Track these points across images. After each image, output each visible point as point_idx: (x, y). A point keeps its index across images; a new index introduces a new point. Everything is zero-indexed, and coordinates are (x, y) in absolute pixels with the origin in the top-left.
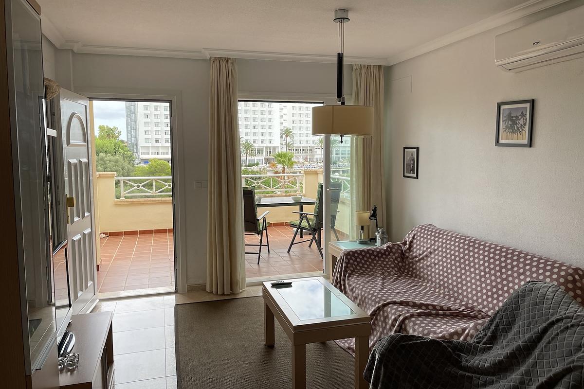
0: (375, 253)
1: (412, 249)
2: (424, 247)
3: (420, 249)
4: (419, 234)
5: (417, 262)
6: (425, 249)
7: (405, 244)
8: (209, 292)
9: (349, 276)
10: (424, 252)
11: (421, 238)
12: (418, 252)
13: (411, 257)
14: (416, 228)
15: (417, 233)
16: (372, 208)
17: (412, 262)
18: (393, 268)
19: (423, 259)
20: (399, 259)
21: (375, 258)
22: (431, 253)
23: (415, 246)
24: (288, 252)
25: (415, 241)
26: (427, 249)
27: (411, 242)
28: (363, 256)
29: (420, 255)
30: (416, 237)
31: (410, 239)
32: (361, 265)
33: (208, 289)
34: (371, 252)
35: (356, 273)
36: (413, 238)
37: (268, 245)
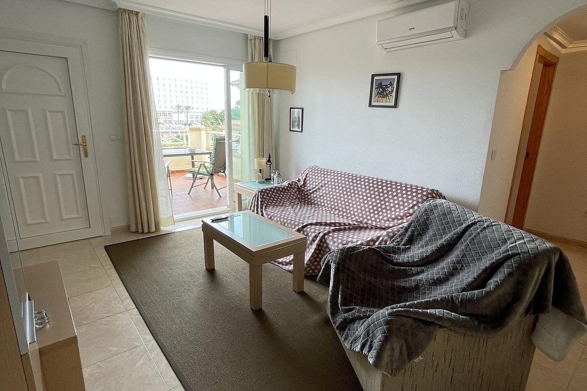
0: (281, 189)
1: (306, 184)
2: (316, 182)
3: (312, 184)
4: (310, 173)
5: (311, 193)
6: (317, 184)
7: (299, 181)
9: (266, 208)
10: (316, 186)
11: (313, 176)
12: (311, 186)
13: (306, 190)
14: (307, 169)
15: (309, 172)
17: (307, 194)
18: (295, 199)
19: (316, 191)
20: (297, 193)
21: (280, 193)
22: (322, 186)
23: (308, 182)
24: (189, 194)
25: (308, 179)
26: (319, 183)
27: (305, 179)
28: (273, 192)
29: (313, 188)
30: (308, 175)
31: (304, 178)
32: (272, 199)
34: (277, 189)
35: (270, 205)
36: (306, 176)
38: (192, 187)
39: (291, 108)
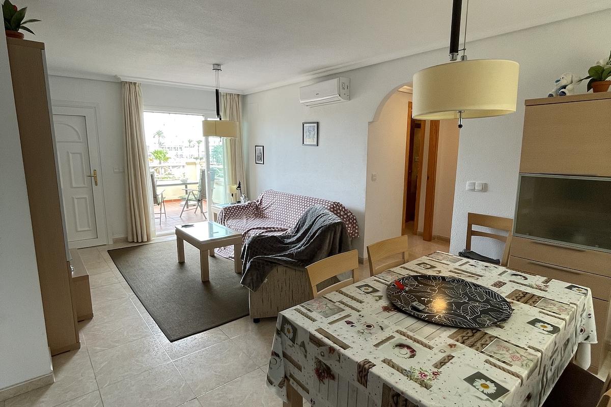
1: (262, 203)
2: (268, 201)
4: (265, 195)
5: (264, 210)
7: (258, 201)
9: (227, 220)
10: (268, 204)
11: (267, 197)
12: (265, 204)
13: (261, 208)
14: (263, 192)
16: (238, 183)
17: (262, 211)
18: (252, 214)
19: (268, 208)
20: (255, 210)
22: (272, 204)
24: (180, 217)
25: (263, 199)
26: (270, 202)
27: (262, 200)
29: (266, 206)
30: (264, 197)
31: (261, 198)
32: (233, 214)
34: (239, 207)
35: (231, 218)
38: (183, 211)
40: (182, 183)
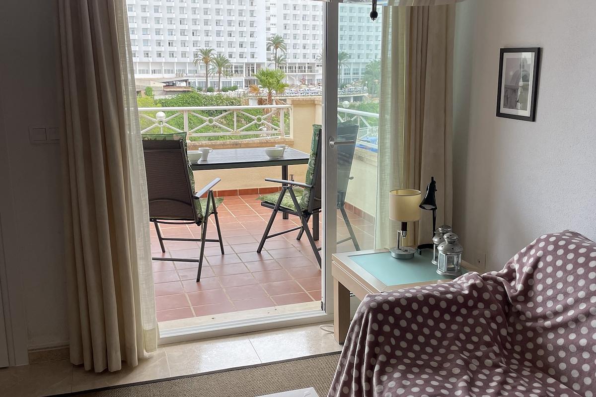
0: (443, 305)
1: (531, 294)
2: (566, 295)
3: (553, 298)
4: (549, 258)
5: (547, 330)
6: (570, 301)
7: (510, 277)
8: (74, 366)
9: (382, 372)
10: (566, 308)
11: (556, 269)
12: (550, 304)
13: (529, 314)
14: (539, 241)
15: (545, 256)
16: (425, 183)
17: (534, 330)
18: (489, 345)
19: (564, 325)
20: (499, 319)
21: (442, 315)
23: (540, 287)
24: (259, 251)
25: (539, 276)
26: (578, 301)
27: (530, 276)
28: (415, 313)
29: (556, 314)
30: (541, 265)
31: (526, 269)
32: (409, 336)
33: (75, 358)
34: (432, 301)
35: (400, 360)
36: (535, 266)
37: (220, 241)
38: (266, 237)
39: (503, 51)
40: (267, 158)
